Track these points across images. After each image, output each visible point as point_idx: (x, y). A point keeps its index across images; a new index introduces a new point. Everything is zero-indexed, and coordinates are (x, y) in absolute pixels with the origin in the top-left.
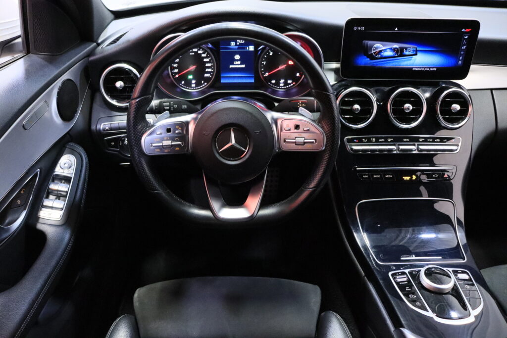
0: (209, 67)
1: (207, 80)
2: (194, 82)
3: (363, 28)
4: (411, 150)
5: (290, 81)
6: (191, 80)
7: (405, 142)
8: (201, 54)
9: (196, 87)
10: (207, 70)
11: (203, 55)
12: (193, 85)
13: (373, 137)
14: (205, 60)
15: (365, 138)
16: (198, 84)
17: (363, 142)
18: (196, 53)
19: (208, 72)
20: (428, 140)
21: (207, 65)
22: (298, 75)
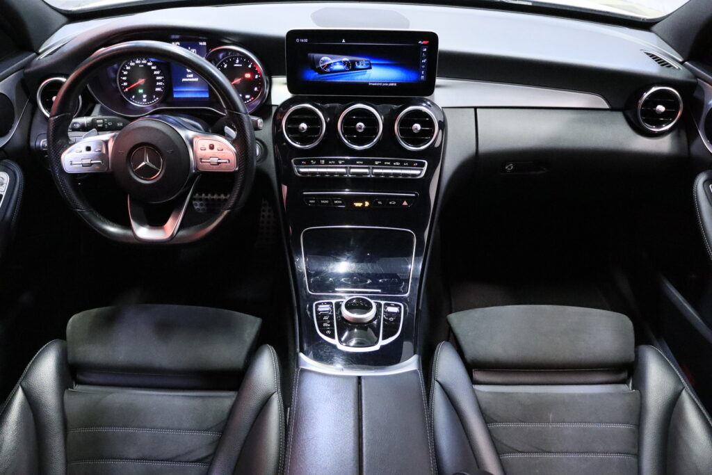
0: (159, 81)
1: (158, 94)
2: (145, 96)
3: (306, 40)
4: (366, 174)
5: (247, 97)
6: (142, 94)
7: (358, 164)
8: (150, 66)
9: (147, 102)
10: (158, 84)
11: (153, 68)
12: (145, 100)
13: (322, 159)
14: (155, 73)
15: (314, 160)
16: (150, 99)
17: (311, 164)
18: (145, 65)
19: (159, 86)
20: (386, 163)
21: (158, 78)
22: (256, 89)
